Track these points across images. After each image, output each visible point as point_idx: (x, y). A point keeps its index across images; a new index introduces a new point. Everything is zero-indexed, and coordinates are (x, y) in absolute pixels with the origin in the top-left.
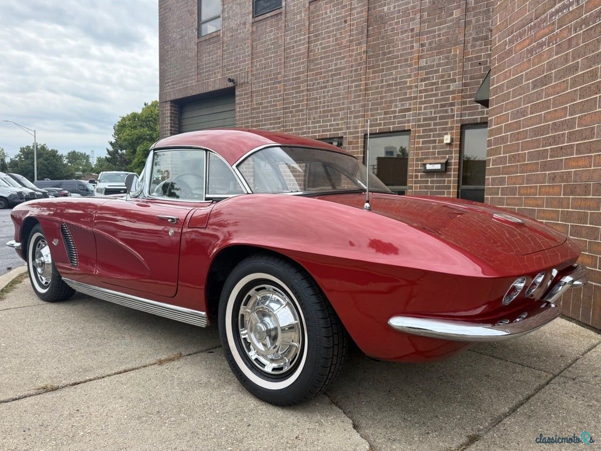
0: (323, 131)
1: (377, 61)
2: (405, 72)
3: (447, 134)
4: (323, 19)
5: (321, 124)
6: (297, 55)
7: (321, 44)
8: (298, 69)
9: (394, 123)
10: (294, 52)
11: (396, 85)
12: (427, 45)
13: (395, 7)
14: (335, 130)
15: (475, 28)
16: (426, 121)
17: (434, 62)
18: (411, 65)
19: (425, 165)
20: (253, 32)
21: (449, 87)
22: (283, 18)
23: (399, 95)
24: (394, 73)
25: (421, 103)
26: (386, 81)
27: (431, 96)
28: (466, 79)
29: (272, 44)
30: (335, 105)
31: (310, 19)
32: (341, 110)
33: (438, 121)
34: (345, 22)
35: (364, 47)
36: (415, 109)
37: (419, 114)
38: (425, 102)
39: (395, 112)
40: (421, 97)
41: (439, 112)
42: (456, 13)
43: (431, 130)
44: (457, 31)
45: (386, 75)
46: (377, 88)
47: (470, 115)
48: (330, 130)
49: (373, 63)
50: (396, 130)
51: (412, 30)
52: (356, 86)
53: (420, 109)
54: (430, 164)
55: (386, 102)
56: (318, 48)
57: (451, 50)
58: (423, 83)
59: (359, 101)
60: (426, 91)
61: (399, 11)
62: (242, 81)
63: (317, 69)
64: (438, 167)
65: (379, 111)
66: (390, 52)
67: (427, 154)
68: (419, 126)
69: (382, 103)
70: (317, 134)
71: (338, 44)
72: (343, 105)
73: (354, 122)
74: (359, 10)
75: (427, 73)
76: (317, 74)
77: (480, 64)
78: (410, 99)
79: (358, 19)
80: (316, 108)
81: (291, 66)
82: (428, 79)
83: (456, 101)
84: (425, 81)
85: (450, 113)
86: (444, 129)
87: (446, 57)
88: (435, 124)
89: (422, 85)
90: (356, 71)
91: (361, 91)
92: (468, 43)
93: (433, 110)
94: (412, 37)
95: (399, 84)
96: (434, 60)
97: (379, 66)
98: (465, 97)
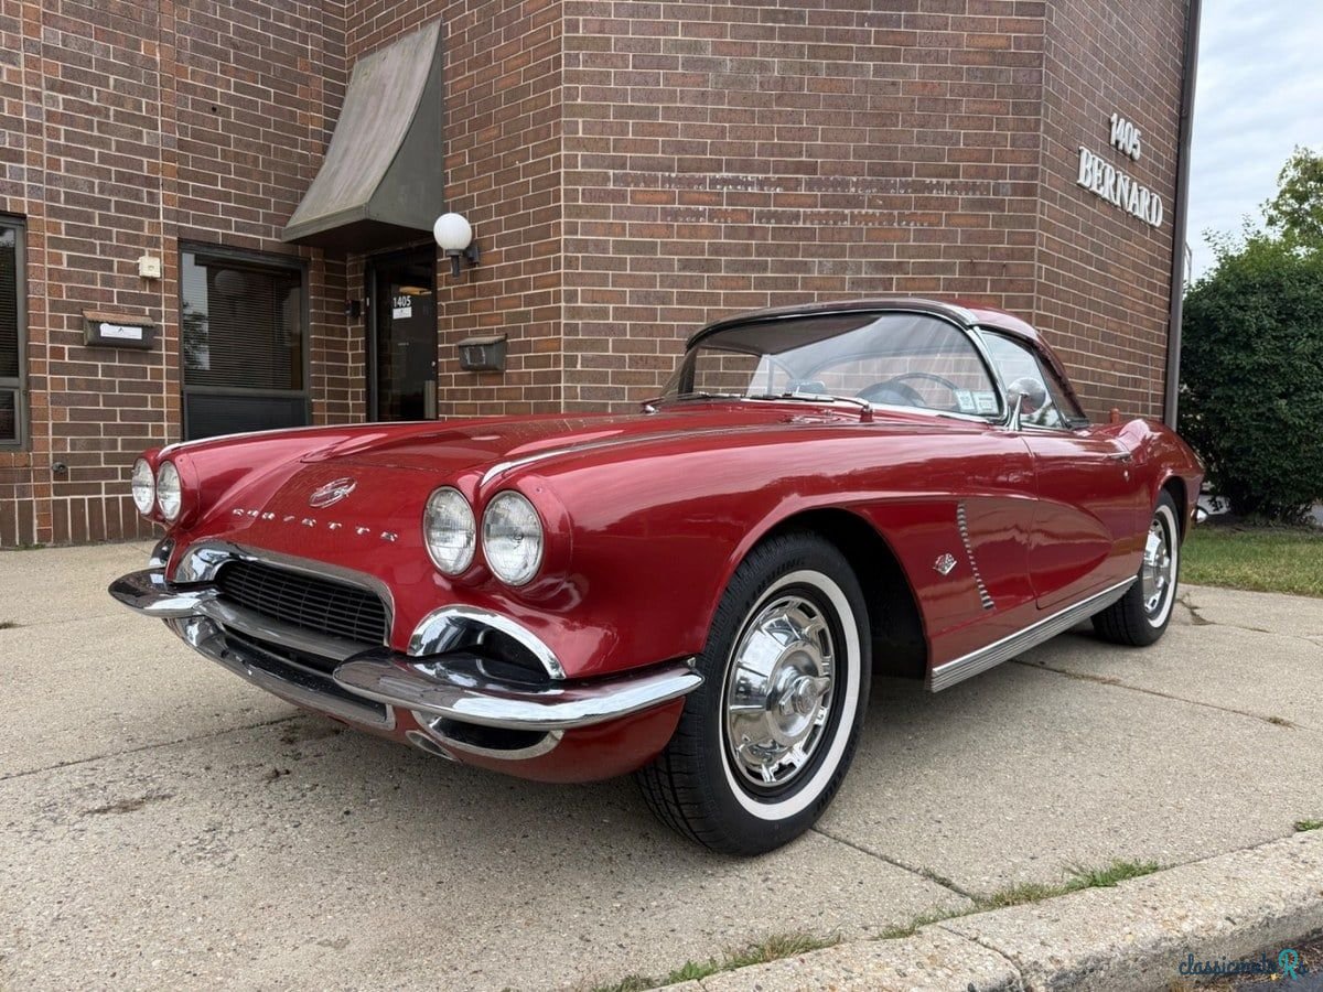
3: (142, 253)
15: (198, 19)
16: (75, 203)
17: (89, 50)
19: (96, 324)
21: (138, 135)
25: (55, 149)
27: (88, 140)
28: (183, 130)
33: (112, 213)
36: (36, 160)
37: (52, 179)
38: (68, 151)
40: (53, 133)
41: (114, 191)
43: (92, 233)
47: (197, 220)
53: (54, 164)
54: (111, 324)
57: (137, 41)
58: (61, 96)
60: (71, 121)
64: (135, 334)
67: (86, 293)
68: (53, 212)
75: (70, 73)
77: (213, 109)
78: (17, 125)
82: (75, 90)
83: (160, 176)
84: (66, 93)
85: (145, 203)
86: (135, 239)
87: (124, 53)
88: (103, 219)
89: (55, 102)
92: (182, 46)
93: (96, 181)
96: (89, 47)
98: (182, 174)
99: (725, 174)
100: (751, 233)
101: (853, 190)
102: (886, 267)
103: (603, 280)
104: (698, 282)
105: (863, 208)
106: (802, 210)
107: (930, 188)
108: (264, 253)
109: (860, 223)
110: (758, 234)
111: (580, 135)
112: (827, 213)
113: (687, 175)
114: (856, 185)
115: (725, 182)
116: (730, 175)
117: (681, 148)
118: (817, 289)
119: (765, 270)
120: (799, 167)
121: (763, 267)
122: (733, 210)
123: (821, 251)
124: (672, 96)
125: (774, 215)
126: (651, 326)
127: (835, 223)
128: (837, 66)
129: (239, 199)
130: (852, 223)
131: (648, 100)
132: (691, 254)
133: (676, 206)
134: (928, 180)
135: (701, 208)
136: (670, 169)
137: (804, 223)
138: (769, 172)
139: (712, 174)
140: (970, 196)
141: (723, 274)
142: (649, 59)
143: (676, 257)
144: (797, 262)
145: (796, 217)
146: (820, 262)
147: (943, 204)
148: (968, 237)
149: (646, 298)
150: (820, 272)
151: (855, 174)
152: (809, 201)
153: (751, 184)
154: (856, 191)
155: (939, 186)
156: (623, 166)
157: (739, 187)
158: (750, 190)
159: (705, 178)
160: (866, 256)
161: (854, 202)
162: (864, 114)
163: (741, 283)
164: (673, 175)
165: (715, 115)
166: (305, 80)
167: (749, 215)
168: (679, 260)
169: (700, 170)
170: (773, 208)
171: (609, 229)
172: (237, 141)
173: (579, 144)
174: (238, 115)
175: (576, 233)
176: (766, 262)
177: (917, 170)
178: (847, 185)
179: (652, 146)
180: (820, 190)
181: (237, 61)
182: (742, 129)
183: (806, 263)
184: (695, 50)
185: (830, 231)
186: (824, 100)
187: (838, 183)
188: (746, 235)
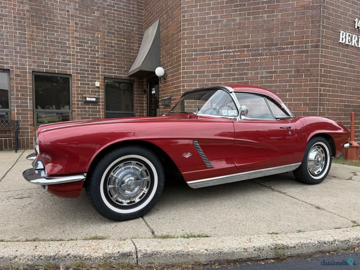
1: (40, 21)
2: (65, 36)
3: (96, 81)
9: (58, 68)
11: (58, 43)
12: (80, 24)
15: (108, 26)
16: (82, 71)
19: (85, 98)
21: (95, 54)
23: (61, 50)
24: (56, 35)
25: (78, 59)
26: (49, 38)
27: (84, 57)
28: (105, 52)
32: (5, 48)
33: (90, 72)
35: (26, 7)
36: (74, 62)
37: (77, 66)
38: (80, 59)
39: (58, 61)
40: (77, 56)
41: (90, 67)
42: (97, 14)
43: (85, 77)
44: (98, 24)
45: (48, 34)
46: (42, 40)
47: (108, 73)
49: (36, 22)
50: (60, 72)
51: (68, 11)
52: (20, 34)
53: (77, 63)
54: (89, 97)
55: (50, 53)
57: (95, 33)
58: (79, 47)
59: (25, 46)
60: (81, 53)
64: (94, 99)
65: (45, 57)
66: (51, 19)
67: (84, 91)
68: (77, 73)
69: (46, 52)
72: (8, 44)
73: (20, 60)
75: (81, 42)
77: (112, 46)
78: (70, 55)
82: (81, 46)
83: (100, 63)
84: (80, 47)
85: (97, 70)
86: (94, 78)
87: (92, 36)
88: (88, 74)
89: (77, 49)
90: (20, 22)
91: (26, 38)
92: (105, 33)
93: (86, 66)
94: (68, 15)
95: (60, 43)
96: (85, 36)
97: (42, 26)
98: (105, 62)
99: (223, 51)
100: (231, 65)
101: (260, 51)
102: (271, 72)
103: (191, 81)
104: (216, 80)
105: (264, 56)
106: (245, 58)
107: (284, 49)
108: (124, 79)
109: (263, 60)
110: (233, 66)
111: (186, 44)
112: (253, 58)
113: (213, 52)
114: (261, 50)
115: (224, 52)
116: (225, 50)
117: (212, 45)
118: (250, 80)
119: (235, 75)
120: (245, 47)
121: (234, 75)
122: (226, 60)
123: (251, 69)
124: (209, 31)
125: (238, 60)
127: (255, 61)
128: (255, 17)
129: (118, 67)
130: (260, 61)
131: (203, 33)
132: (214, 73)
133: (211, 60)
134: (284, 46)
135: (217, 60)
137: (246, 62)
138: (236, 49)
139: (220, 51)
140: (297, 50)
141: (223, 77)
142: (203, 22)
143: (210, 74)
144: (244, 73)
145: (244, 60)
146: (251, 72)
147: (288, 53)
148: (297, 62)
149: (202, 85)
150: (251, 75)
151: (261, 47)
152: (248, 55)
153: (231, 52)
154: (262, 52)
155: (287, 48)
156: (197, 51)
157: (227, 54)
158: (230, 54)
159: (218, 52)
160: (265, 70)
161: (261, 55)
162: (264, 30)
163: (228, 80)
164: (210, 52)
165: (221, 35)
166: (133, 37)
167: (230, 61)
168: (211, 75)
169: (216, 50)
170: (237, 58)
171: (193, 68)
172: (117, 53)
173: (186, 47)
174: (118, 47)
175: (185, 70)
176: (235, 73)
177: (280, 44)
178: (259, 50)
179: (204, 45)
180: (251, 52)
181: (117, 34)
182: (228, 38)
183: (247, 73)
184: (215, 18)
185: (254, 63)
186: (252, 27)
187: (256, 50)
188: (229, 66)
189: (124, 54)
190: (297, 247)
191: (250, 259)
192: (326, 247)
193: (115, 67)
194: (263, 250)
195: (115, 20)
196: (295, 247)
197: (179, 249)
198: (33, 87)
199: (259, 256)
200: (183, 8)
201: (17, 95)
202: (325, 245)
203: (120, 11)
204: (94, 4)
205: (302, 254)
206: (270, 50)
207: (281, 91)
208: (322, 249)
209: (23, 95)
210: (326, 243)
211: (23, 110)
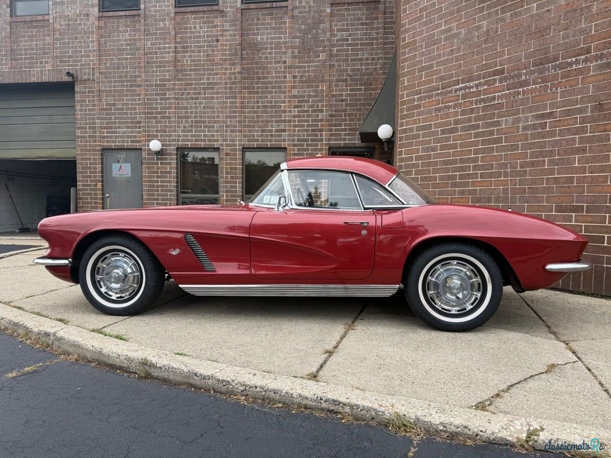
0: (196, 140)
1: (252, 83)
2: (280, 97)
3: (318, 154)
4: (192, 32)
5: (194, 133)
6: (160, 62)
7: (190, 56)
8: (163, 76)
9: (271, 141)
10: (157, 58)
11: (271, 107)
12: (298, 77)
13: (268, 38)
14: (209, 141)
15: (338, 71)
16: (300, 142)
17: (305, 93)
18: (285, 92)
20: (99, 27)
21: (318, 116)
22: (142, 21)
23: (274, 117)
24: (269, 97)
25: (295, 126)
26: (262, 102)
27: (304, 121)
28: (332, 111)
29: (127, 45)
30: (209, 117)
31: (176, 29)
32: (215, 122)
33: (310, 143)
34: (217, 41)
35: (238, 68)
36: (290, 130)
37: (294, 135)
38: (298, 126)
39: (272, 131)
40: (294, 121)
41: (310, 135)
42: (322, 56)
43: (304, 150)
44: (323, 71)
45: (261, 98)
46: (253, 107)
47: (335, 140)
48: (205, 140)
49: (248, 84)
50: (273, 146)
51: (285, 62)
52: (231, 103)
53: (294, 131)
55: (262, 121)
56: (187, 59)
57: (319, 85)
58: (296, 109)
59: (235, 117)
60: (299, 116)
61: (272, 43)
62: (86, 77)
63: (187, 79)
65: (256, 128)
66: (264, 78)
68: (294, 145)
69: (258, 122)
70: (189, 143)
71: (210, 60)
72: (218, 118)
73: (231, 135)
74: (231, 33)
75: (299, 102)
76: (186, 85)
77: (342, 100)
78: (285, 121)
79: (231, 41)
80: (187, 117)
81: (153, 72)
82: (300, 106)
83: (324, 128)
84: (298, 108)
85: (319, 137)
86: (315, 150)
87: (314, 90)
88: (307, 145)
89: (294, 111)
90: (230, 88)
91: (236, 107)
92: (332, 82)
93: (305, 133)
94: (285, 68)
95: (274, 107)
96: (305, 92)
97: (254, 88)
98: (330, 125)
99: (460, 86)
100: (472, 111)
101: (524, 77)
102: (542, 116)
103: (411, 144)
104: (448, 139)
105: (530, 86)
106: (496, 94)
107: (570, 64)
108: (358, 147)
109: (528, 94)
110: (475, 111)
111: (406, 84)
112: (510, 93)
113: (445, 90)
114: (525, 74)
115: (461, 89)
116: (463, 85)
117: (442, 78)
118: (504, 134)
119: (478, 128)
120: (495, 73)
121: (477, 127)
122: (464, 102)
123: (506, 114)
124: (439, 56)
125: (484, 100)
126: (429, 162)
127: (514, 97)
128: (516, 13)
129: (349, 130)
130: (524, 95)
131: (430, 61)
132: (446, 126)
133: (440, 105)
134: (569, 60)
135: (450, 104)
136: (438, 89)
137: (498, 101)
138: (481, 79)
139: (455, 87)
140: (599, 62)
141: (459, 133)
142: (432, 42)
143: (439, 129)
144: (494, 122)
145: (494, 98)
146: (506, 120)
147: (579, 72)
148: (597, 88)
149: (427, 150)
150: (506, 125)
151: (525, 68)
152: (500, 89)
153: (472, 87)
154: (526, 78)
155: (577, 62)
156: (420, 94)
157: (467, 90)
158: (472, 90)
159: (452, 89)
160: (531, 112)
161: (526, 83)
162: (530, 34)
163: (467, 137)
164: (439, 92)
165: (457, 59)
166: (376, 80)
167: (471, 103)
168: (441, 130)
169: (450, 86)
170: (482, 97)
171: (415, 122)
172: (350, 110)
173: (406, 88)
174: (351, 100)
175: (403, 126)
176: (479, 124)
177: (562, 56)
178: (521, 76)
179: (431, 81)
180: (506, 82)
181: (351, 81)
182: (468, 62)
183: (498, 121)
184: (449, 31)
185: (511, 102)
186: (509, 33)
187: (516, 76)
188: (470, 112)
189: (360, 110)
190: (163, 369)
191: (121, 368)
192: (196, 381)
193: (345, 130)
194: (132, 361)
195: (348, 59)
196: (160, 368)
197: (77, 339)
198: (242, 168)
199: (128, 367)
200: (404, 25)
201: (227, 178)
202: (195, 377)
203: (357, 44)
204: (319, 44)
205: (169, 380)
206: (541, 72)
207: (563, 153)
208: (192, 381)
209: (232, 178)
210: (198, 375)
211: (232, 196)
